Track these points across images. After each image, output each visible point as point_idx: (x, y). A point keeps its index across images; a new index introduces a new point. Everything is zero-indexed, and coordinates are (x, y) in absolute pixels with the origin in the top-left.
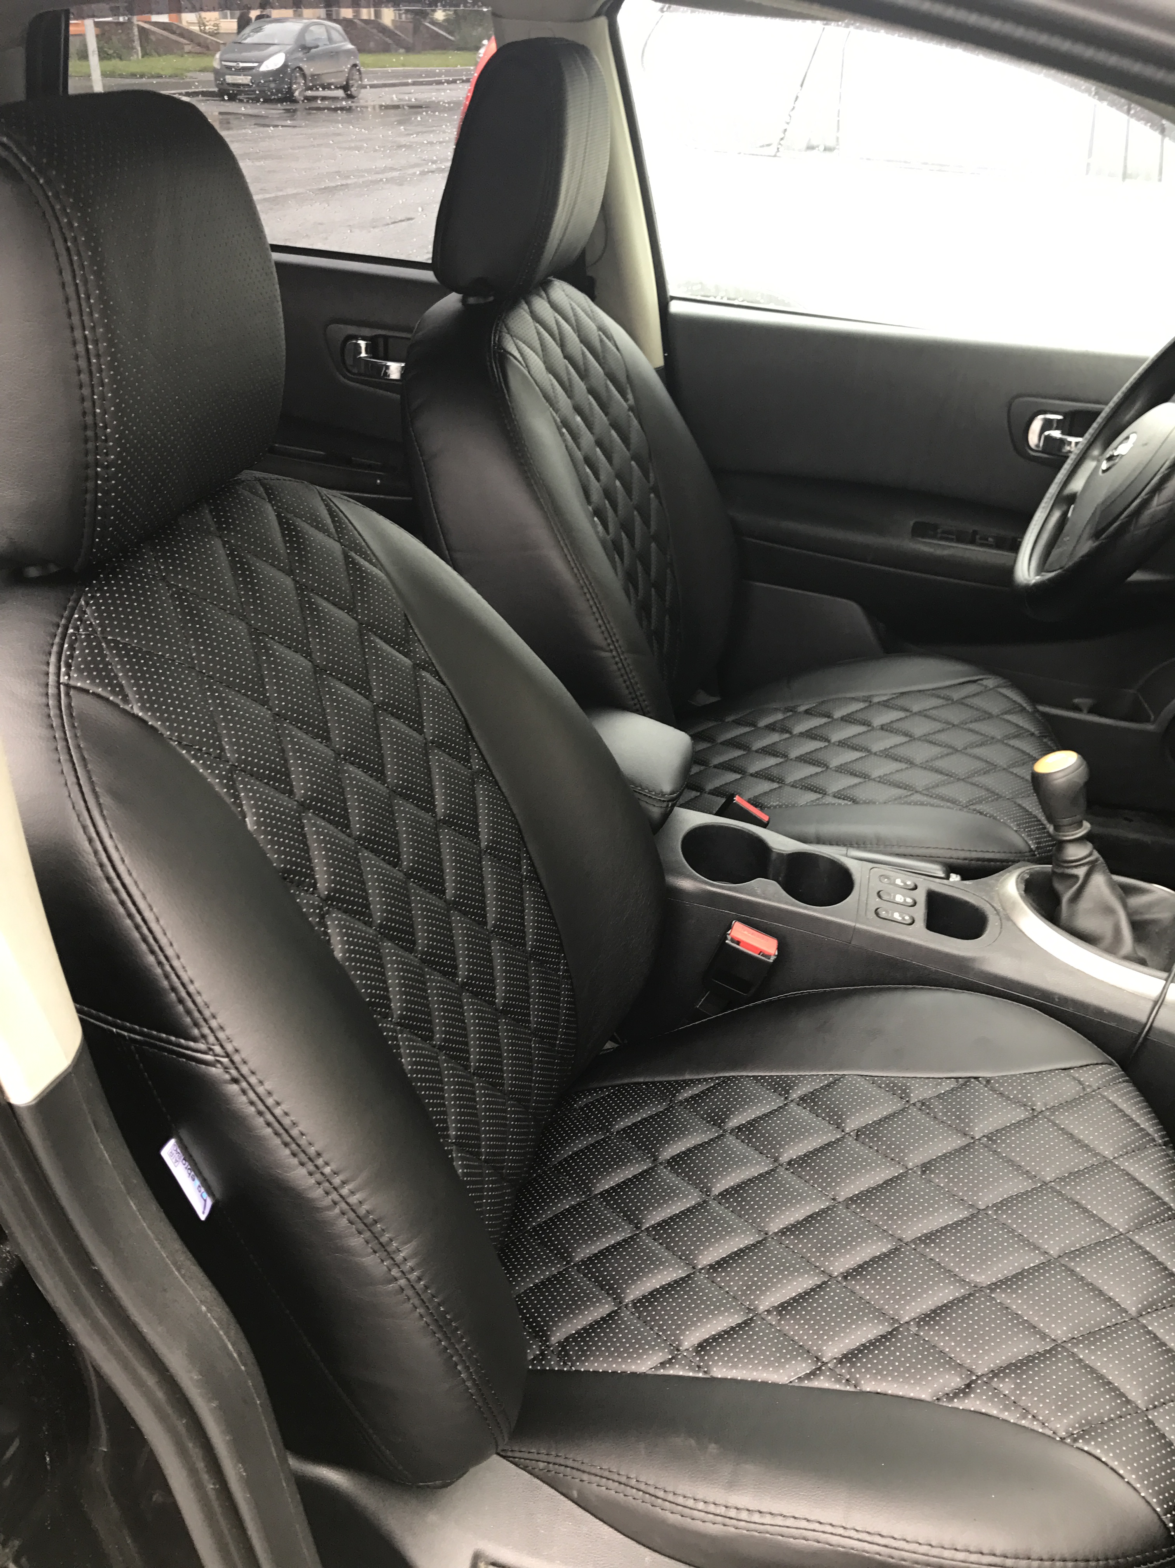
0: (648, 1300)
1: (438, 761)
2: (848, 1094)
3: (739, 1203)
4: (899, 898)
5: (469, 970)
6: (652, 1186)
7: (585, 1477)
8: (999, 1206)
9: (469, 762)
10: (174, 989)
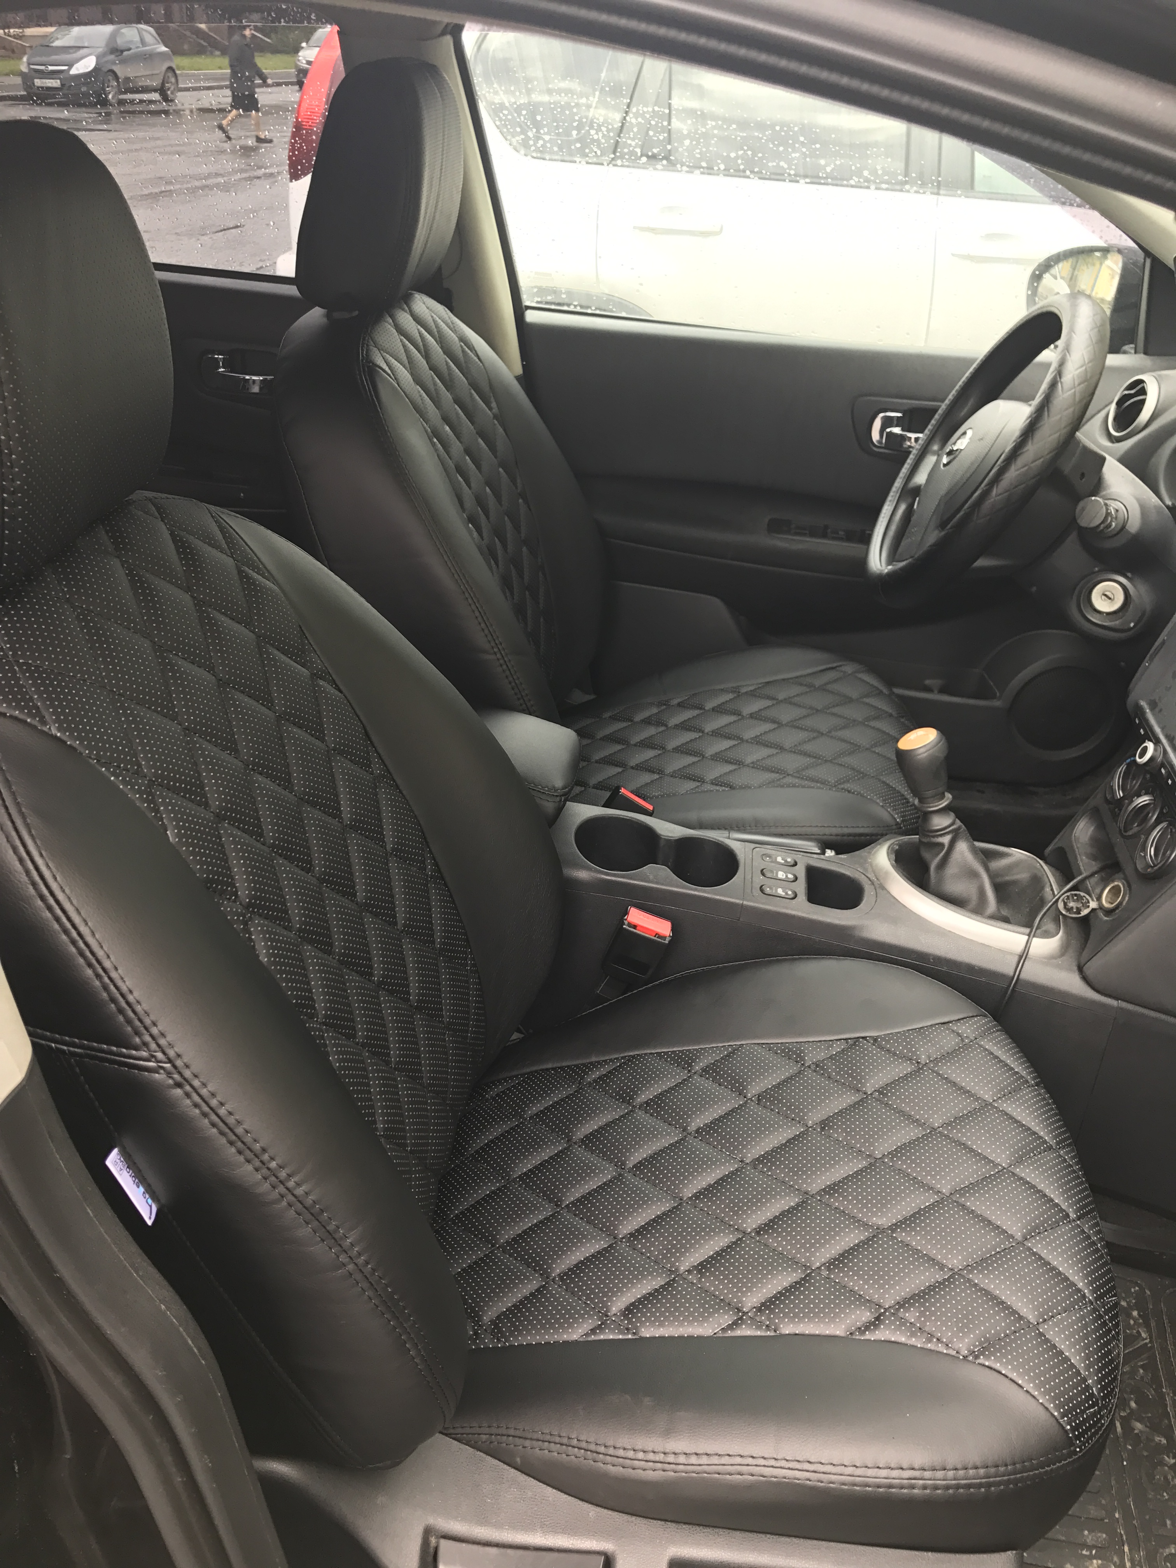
0: (574, 1272)
1: (342, 767)
2: (748, 1062)
3: (653, 1174)
4: (781, 875)
5: (384, 969)
6: (569, 1165)
7: (528, 1443)
8: (893, 1154)
9: (370, 767)
10: (113, 1000)
